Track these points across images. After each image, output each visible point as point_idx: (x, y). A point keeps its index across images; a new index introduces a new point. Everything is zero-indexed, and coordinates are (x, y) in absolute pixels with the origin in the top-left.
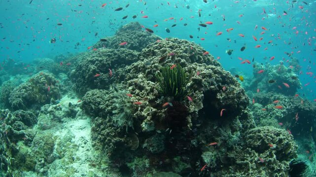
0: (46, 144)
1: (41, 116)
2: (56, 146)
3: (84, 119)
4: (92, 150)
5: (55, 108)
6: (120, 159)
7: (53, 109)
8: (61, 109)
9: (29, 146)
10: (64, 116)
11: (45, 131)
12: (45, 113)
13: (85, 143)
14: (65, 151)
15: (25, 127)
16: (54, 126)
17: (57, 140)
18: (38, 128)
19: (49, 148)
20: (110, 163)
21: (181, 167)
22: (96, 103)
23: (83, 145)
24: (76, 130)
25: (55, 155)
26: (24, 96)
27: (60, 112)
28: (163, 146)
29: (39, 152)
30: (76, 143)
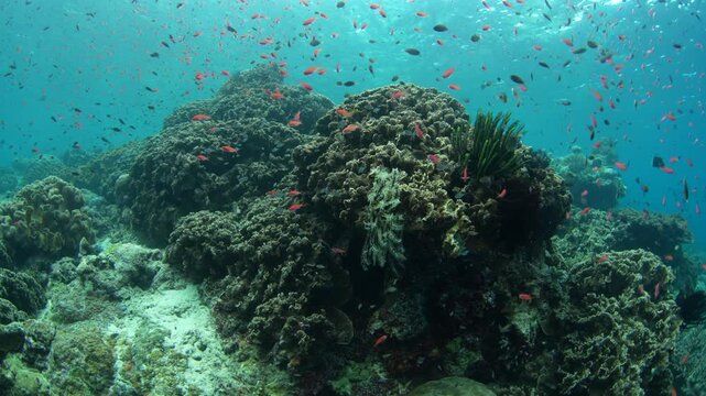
0: (92, 358)
1: (54, 289)
2: (119, 365)
3: (179, 288)
4: (227, 363)
5: (96, 263)
6: (314, 374)
7: (91, 267)
8: (112, 266)
9: (41, 369)
10: (123, 284)
11: (75, 326)
12: (63, 281)
13: (203, 348)
14: (149, 374)
15: (21, 313)
16: (99, 310)
17: (118, 348)
18: (54, 319)
19: (102, 370)
20: (291, 388)
21: (464, 362)
22: (218, 240)
23: (198, 353)
24: (165, 318)
25: (122, 388)
26: (9, 233)
27: (111, 273)
28: (423, 318)
29: (72, 384)
30: (177, 350)
